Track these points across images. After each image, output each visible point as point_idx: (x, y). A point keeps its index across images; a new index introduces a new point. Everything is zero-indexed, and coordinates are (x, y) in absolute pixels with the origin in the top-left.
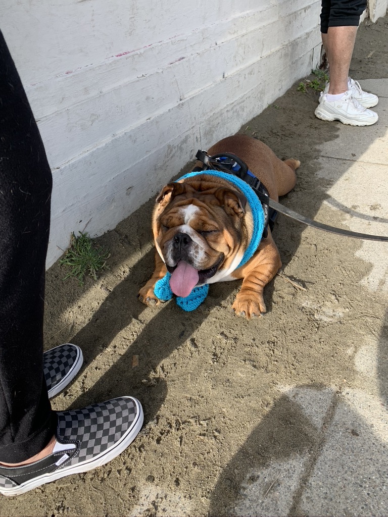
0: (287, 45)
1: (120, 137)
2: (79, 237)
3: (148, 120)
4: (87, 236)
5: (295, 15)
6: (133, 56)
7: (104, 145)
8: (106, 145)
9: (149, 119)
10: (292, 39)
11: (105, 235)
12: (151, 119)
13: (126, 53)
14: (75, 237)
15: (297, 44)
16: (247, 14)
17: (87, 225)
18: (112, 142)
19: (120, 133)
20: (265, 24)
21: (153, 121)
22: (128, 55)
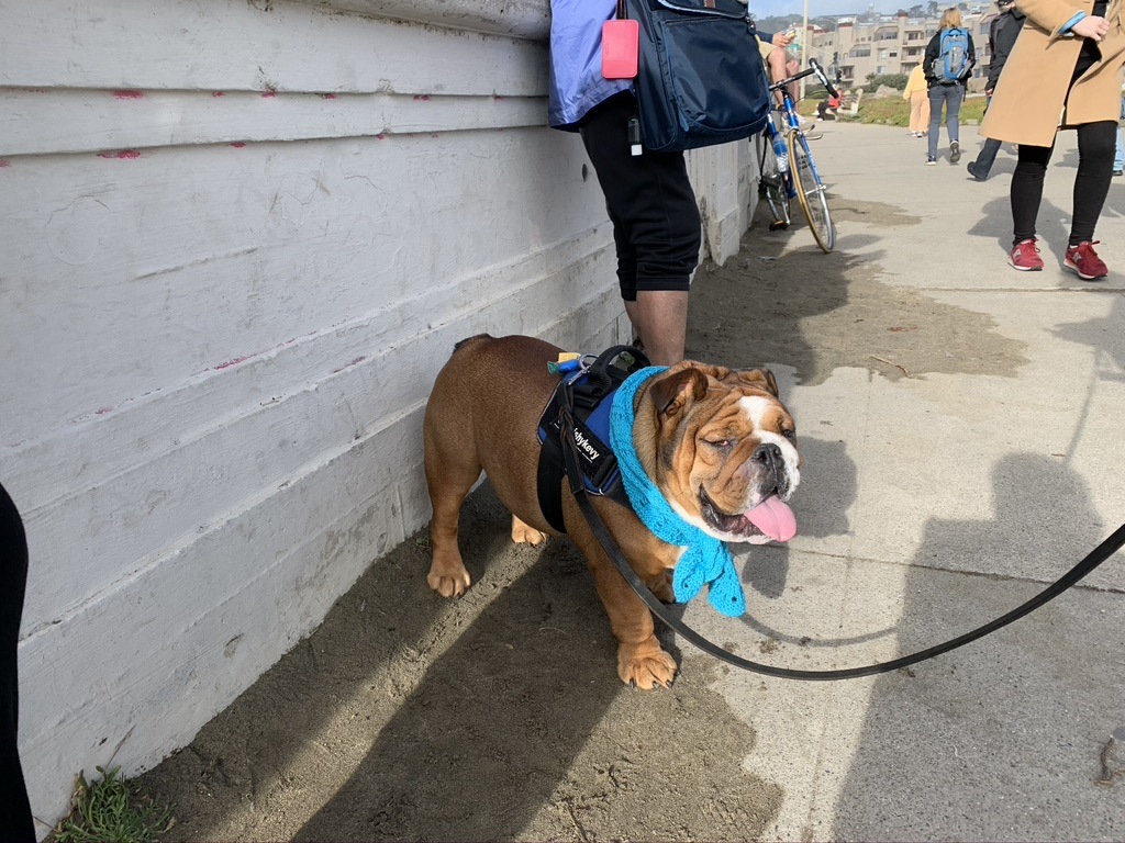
0: (567, 318)
1: (215, 531)
2: (95, 783)
3: (284, 488)
4: (118, 776)
5: (578, 267)
6: (252, 365)
7: (177, 552)
8: (182, 552)
9: (286, 484)
10: (576, 307)
11: (164, 766)
12: (289, 485)
13: (237, 361)
14: (84, 784)
15: (586, 314)
16: (488, 272)
17: (119, 746)
18: (196, 544)
19: (216, 522)
20: (523, 285)
21: (294, 487)
22: (243, 363)
